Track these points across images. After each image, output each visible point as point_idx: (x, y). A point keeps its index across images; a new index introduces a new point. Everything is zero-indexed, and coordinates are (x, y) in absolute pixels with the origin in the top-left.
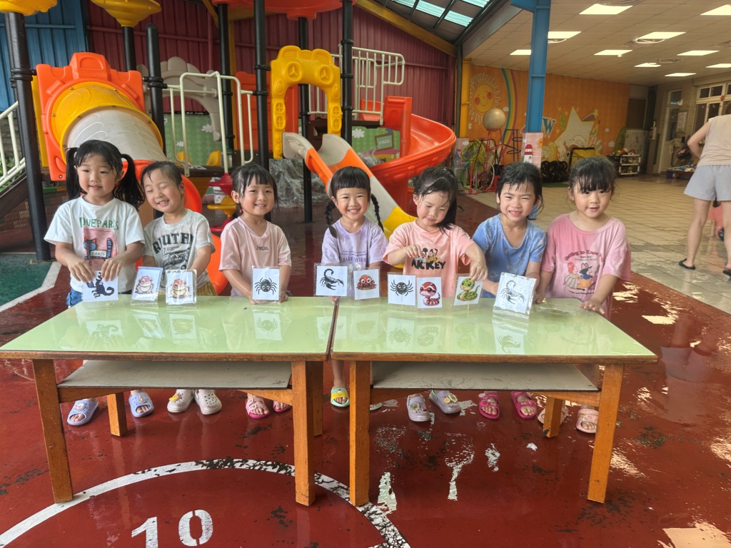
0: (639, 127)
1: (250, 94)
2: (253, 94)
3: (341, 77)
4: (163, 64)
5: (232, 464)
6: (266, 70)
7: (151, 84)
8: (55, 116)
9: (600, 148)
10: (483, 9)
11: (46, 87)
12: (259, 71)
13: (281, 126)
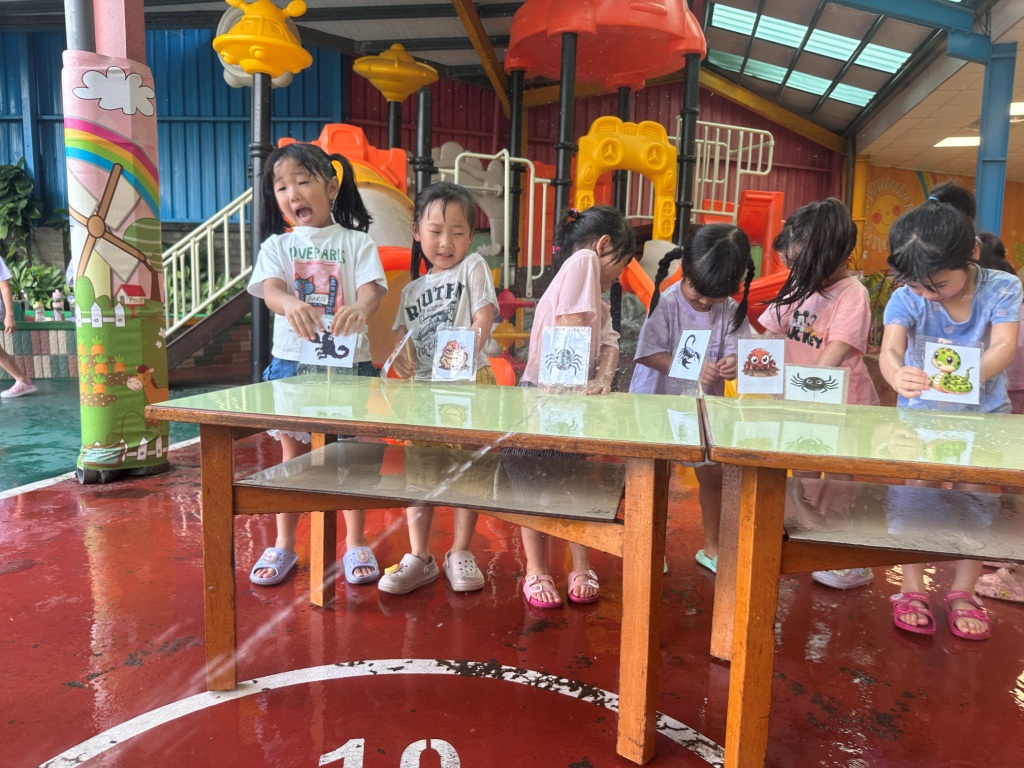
1: (547, 184)
2: (551, 184)
3: (678, 161)
4: (434, 151)
5: (500, 673)
6: (572, 151)
10: (894, 76)
12: (561, 151)
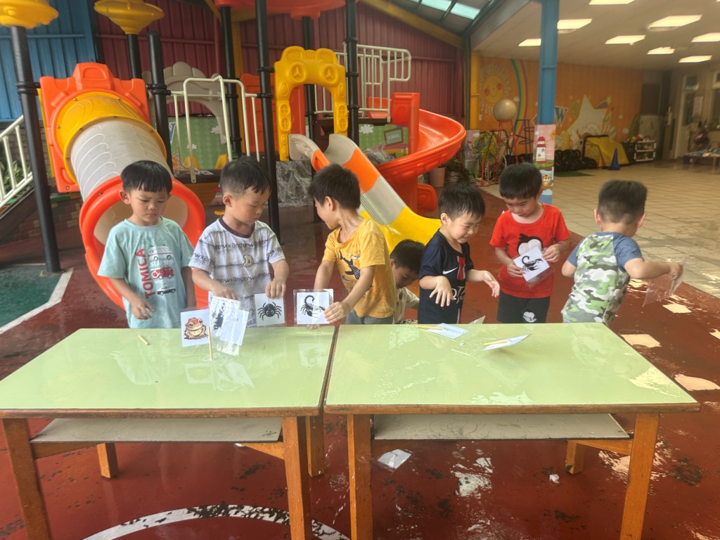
0: (653, 112)
1: (255, 97)
2: (258, 97)
3: (347, 76)
4: (166, 71)
5: (227, 511)
6: (270, 72)
7: (155, 91)
8: (59, 128)
9: (614, 135)
10: (489, 1)
11: (50, 99)
12: (262, 73)
13: (287, 128)
